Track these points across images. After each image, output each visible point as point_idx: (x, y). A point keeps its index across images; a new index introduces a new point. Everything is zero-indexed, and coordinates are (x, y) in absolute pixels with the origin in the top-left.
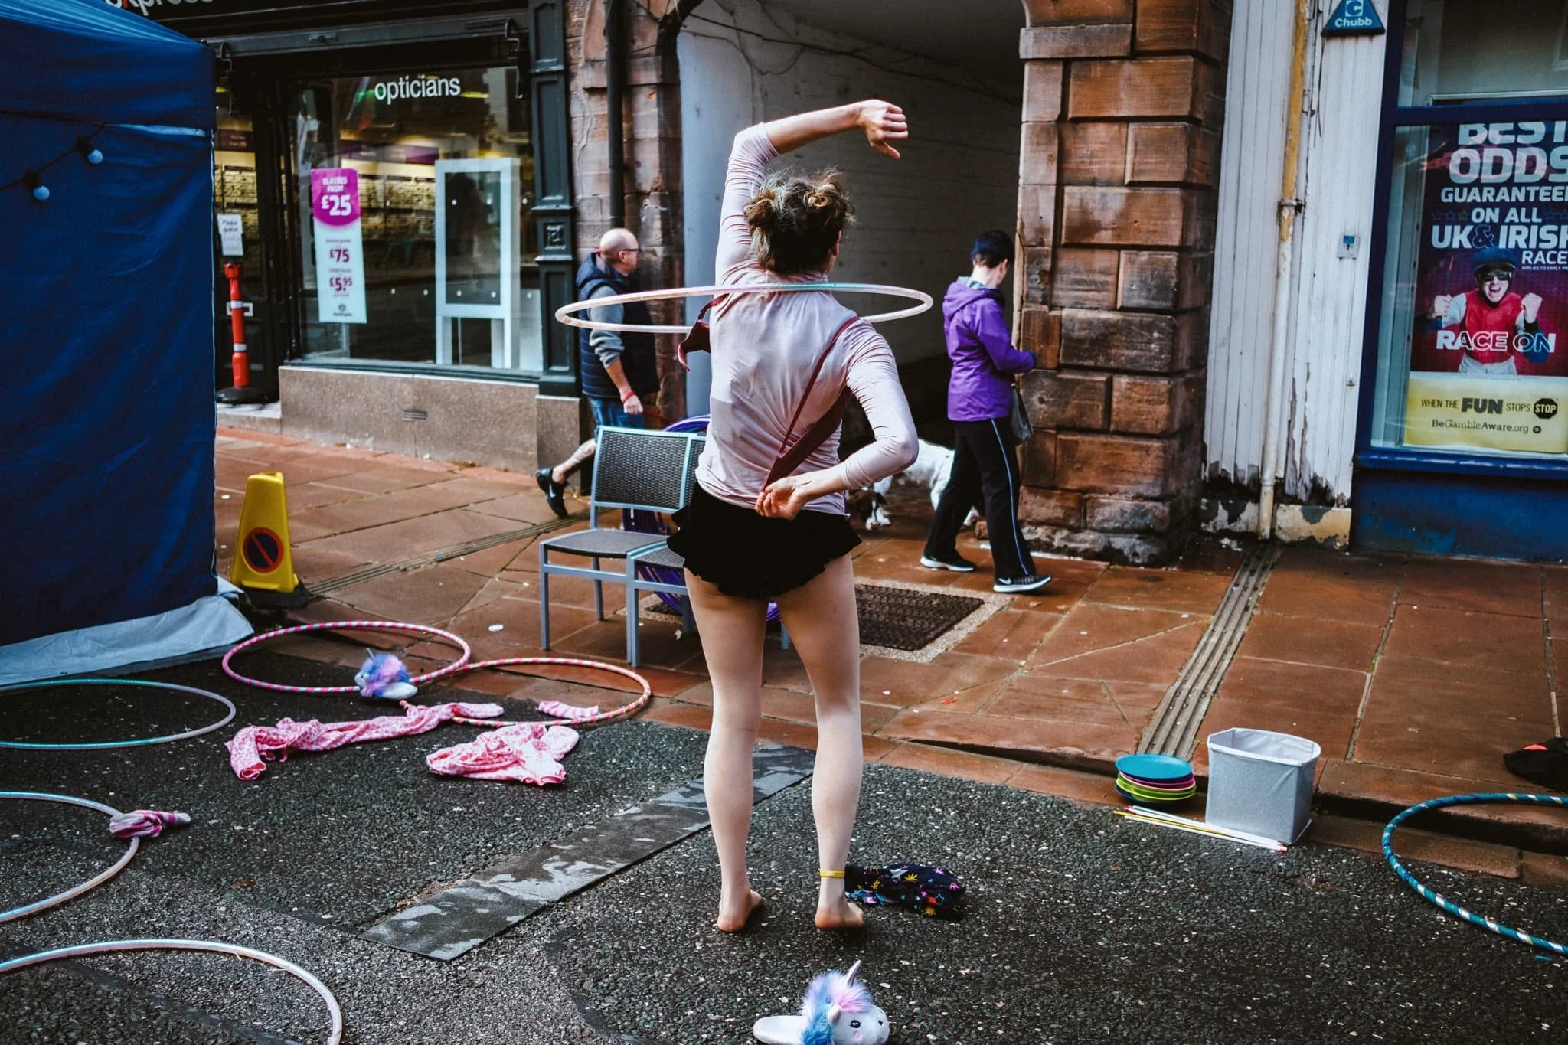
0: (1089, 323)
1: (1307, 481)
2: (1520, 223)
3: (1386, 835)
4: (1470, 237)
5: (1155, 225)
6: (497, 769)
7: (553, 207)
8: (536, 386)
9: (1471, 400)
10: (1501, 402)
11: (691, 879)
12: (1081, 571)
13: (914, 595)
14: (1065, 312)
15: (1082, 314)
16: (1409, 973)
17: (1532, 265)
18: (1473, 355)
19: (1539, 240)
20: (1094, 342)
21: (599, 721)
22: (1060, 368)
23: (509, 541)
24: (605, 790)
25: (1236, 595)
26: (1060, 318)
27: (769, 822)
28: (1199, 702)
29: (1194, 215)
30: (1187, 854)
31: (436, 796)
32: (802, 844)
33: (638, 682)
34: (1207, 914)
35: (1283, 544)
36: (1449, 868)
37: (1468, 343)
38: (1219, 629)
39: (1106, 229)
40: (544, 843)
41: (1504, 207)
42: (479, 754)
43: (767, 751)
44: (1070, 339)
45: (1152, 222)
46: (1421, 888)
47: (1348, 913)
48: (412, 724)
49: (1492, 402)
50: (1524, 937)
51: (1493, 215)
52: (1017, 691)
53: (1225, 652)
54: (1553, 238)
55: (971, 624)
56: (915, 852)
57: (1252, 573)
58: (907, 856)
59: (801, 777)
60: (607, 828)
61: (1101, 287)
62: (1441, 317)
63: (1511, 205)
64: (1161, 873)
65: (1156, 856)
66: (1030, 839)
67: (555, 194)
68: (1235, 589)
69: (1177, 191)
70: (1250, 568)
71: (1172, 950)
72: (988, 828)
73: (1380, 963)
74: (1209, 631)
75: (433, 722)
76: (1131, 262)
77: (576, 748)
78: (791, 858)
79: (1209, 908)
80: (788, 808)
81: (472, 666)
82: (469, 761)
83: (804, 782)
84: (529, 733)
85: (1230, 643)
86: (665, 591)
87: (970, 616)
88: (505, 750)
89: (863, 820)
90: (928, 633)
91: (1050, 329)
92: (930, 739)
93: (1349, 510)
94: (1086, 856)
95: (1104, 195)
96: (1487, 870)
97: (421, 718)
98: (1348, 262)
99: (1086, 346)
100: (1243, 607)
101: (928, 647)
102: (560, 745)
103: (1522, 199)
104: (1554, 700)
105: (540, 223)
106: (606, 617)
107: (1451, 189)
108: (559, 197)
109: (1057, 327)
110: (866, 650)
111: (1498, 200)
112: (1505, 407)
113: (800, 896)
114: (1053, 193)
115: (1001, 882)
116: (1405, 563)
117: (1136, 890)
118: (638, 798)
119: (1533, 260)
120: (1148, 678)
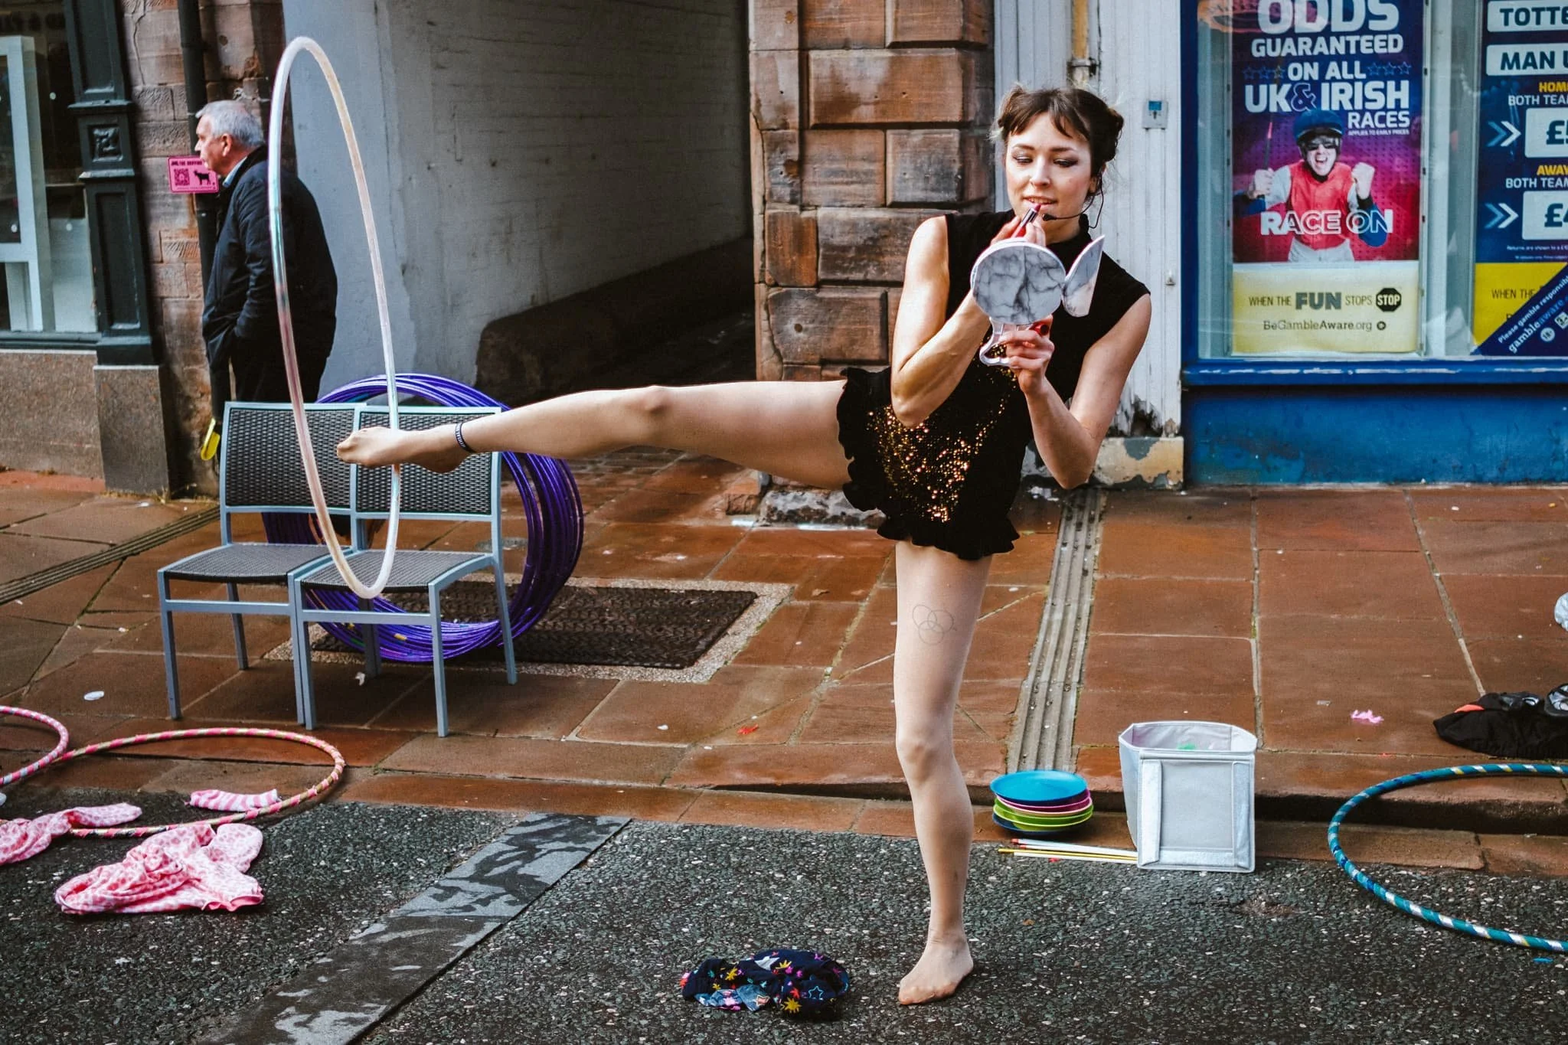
0: (853, 225)
1: (1127, 406)
2: (1343, 80)
3: (1332, 836)
4: (1288, 97)
5: (928, 96)
6: (161, 896)
7: (102, 103)
8: (94, 353)
9: (1305, 295)
10: (1339, 295)
11: (488, 1013)
12: (868, 544)
13: (663, 594)
14: (821, 213)
15: (842, 214)
16: (1410, 1002)
17: (1360, 130)
18: (1302, 239)
19: (1365, 100)
20: (861, 249)
21: (283, 809)
22: (819, 285)
23: (83, 571)
24: (324, 905)
25: (1067, 557)
26: (815, 221)
27: (565, 920)
28: (1064, 698)
29: (973, 84)
30: (1105, 893)
31: (83, 946)
32: (621, 944)
33: (321, 749)
34: (1157, 965)
35: (1107, 489)
36: (1407, 867)
37: (1297, 226)
38: (1060, 603)
39: (867, 104)
40: (264, 992)
41: (1323, 61)
42: (136, 878)
43: (527, 824)
44: (833, 248)
45: (924, 92)
46: (1390, 897)
47: (1317, 938)
48: (14, 847)
49: (1329, 295)
50: (1517, 938)
51: (1311, 71)
52: (833, 707)
53: (1076, 630)
54: (1380, 96)
55: (748, 626)
56: (771, 935)
57: (1079, 526)
58: (763, 942)
59: (587, 854)
60: (347, 959)
61: (863, 178)
62: (1263, 196)
63: (1331, 58)
64: (1083, 921)
65: (1070, 898)
66: (908, 898)
67: (104, 85)
68: (1064, 549)
69: (953, 53)
70: (1074, 521)
71: (1133, 1018)
72: (851, 892)
73: (1374, 996)
74: (1048, 606)
75: (44, 840)
76: (902, 144)
77: (264, 851)
78: (611, 965)
79: (1157, 956)
80: (584, 899)
81: (74, 753)
82: (121, 890)
83: (591, 861)
84: (193, 838)
85: (1079, 618)
86: (332, 620)
87: (745, 616)
88: (170, 868)
89: (688, 902)
90: (696, 643)
91: (804, 235)
92: (738, 783)
93: (1180, 439)
94: (985, 912)
95: (860, 60)
96: (1449, 863)
97: (25, 837)
98: (1156, 133)
99: (851, 254)
100: (1081, 572)
101: (701, 661)
102: (241, 850)
103: (1342, 51)
104: (1464, 649)
105: (83, 125)
106: (250, 665)
107: (1262, 41)
108: (109, 89)
109: (812, 231)
110: (620, 674)
111: (1316, 53)
112: (1343, 301)
113: (644, 1016)
114: (795, 61)
115: (893, 960)
116: (1254, 499)
117: (1063, 947)
118: (375, 911)
119: (1360, 123)
120: (993, 674)
